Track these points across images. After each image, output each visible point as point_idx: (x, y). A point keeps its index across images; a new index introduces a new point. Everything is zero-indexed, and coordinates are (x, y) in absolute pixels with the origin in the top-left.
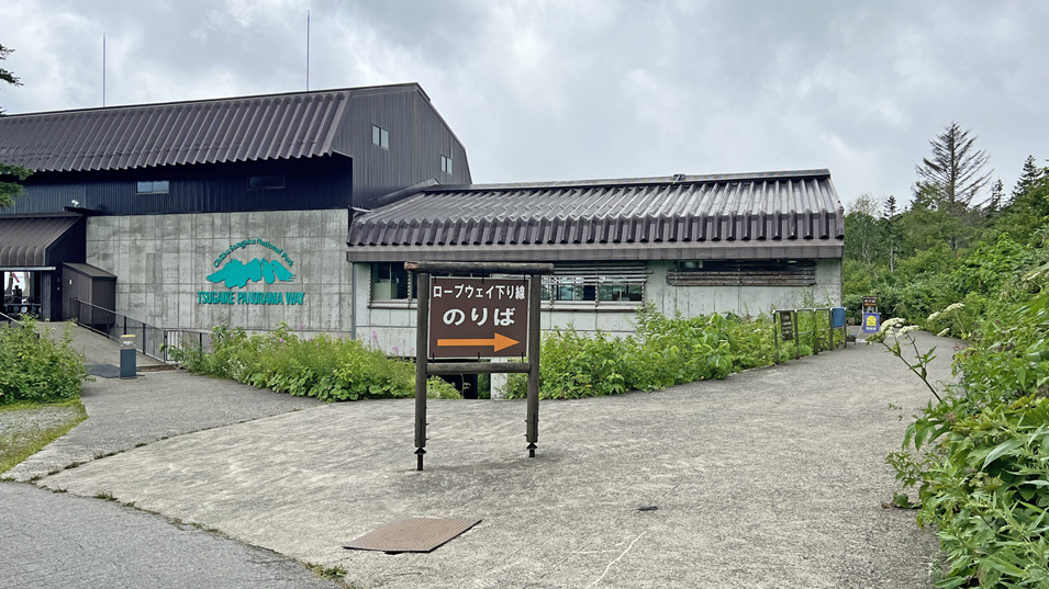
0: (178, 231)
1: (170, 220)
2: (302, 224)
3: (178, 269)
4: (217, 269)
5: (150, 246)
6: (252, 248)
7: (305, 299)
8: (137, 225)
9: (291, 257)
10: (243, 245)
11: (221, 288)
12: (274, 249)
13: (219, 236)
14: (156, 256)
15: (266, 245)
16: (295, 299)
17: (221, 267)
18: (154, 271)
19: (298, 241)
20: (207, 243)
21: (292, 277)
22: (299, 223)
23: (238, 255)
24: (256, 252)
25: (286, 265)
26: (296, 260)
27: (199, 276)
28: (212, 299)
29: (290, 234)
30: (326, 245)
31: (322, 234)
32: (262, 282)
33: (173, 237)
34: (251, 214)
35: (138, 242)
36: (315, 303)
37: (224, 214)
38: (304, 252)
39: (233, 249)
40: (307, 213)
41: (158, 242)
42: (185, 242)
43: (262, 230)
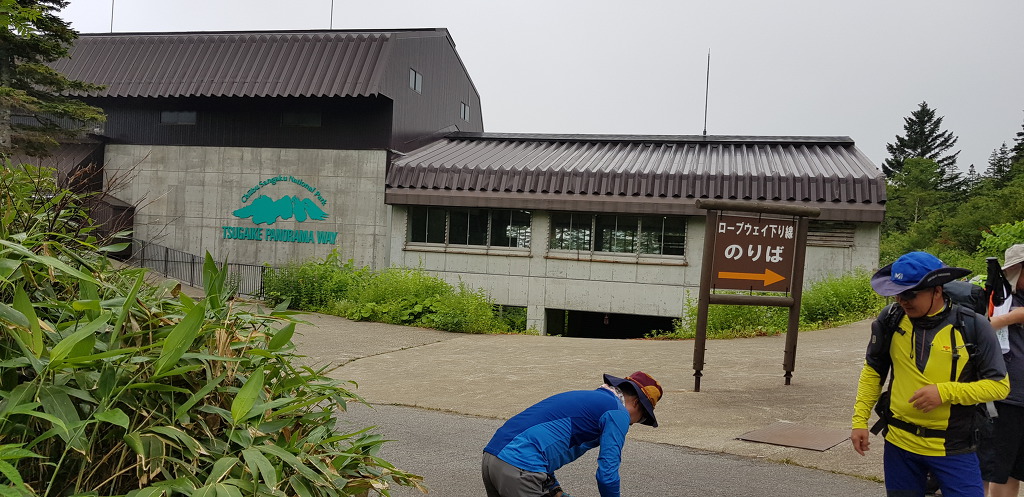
0: (204, 163)
1: (195, 153)
2: (337, 163)
3: (202, 203)
4: (244, 205)
5: (173, 177)
6: (283, 185)
7: (337, 239)
8: (160, 156)
9: (324, 196)
10: (274, 181)
11: (248, 223)
12: (306, 186)
13: (248, 171)
14: (180, 189)
15: (300, 183)
16: (327, 238)
17: (249, 203)
18: (176, 204)
19: (333, 181)
20: (235, 177)
21: (324, 216)
22: (335, 162)
23: (269, 191)
24: (287, 189)
25: (318, 204)
26: (330, 200)
27: (225, 210)
28: (239, 234)
29: (324, 173)
30: (362, 186)
31: (359, 174)
32: (293, 219)
33: (198, 170)
34: (283, 151)
35: (160, 173)
36: (347, 244)
37: (255, 149)
38: (338, 192)
39: (263, 184)
40: (343, 153)
41: (182, 174)
42: (211, 176)
43: (294, 168)
